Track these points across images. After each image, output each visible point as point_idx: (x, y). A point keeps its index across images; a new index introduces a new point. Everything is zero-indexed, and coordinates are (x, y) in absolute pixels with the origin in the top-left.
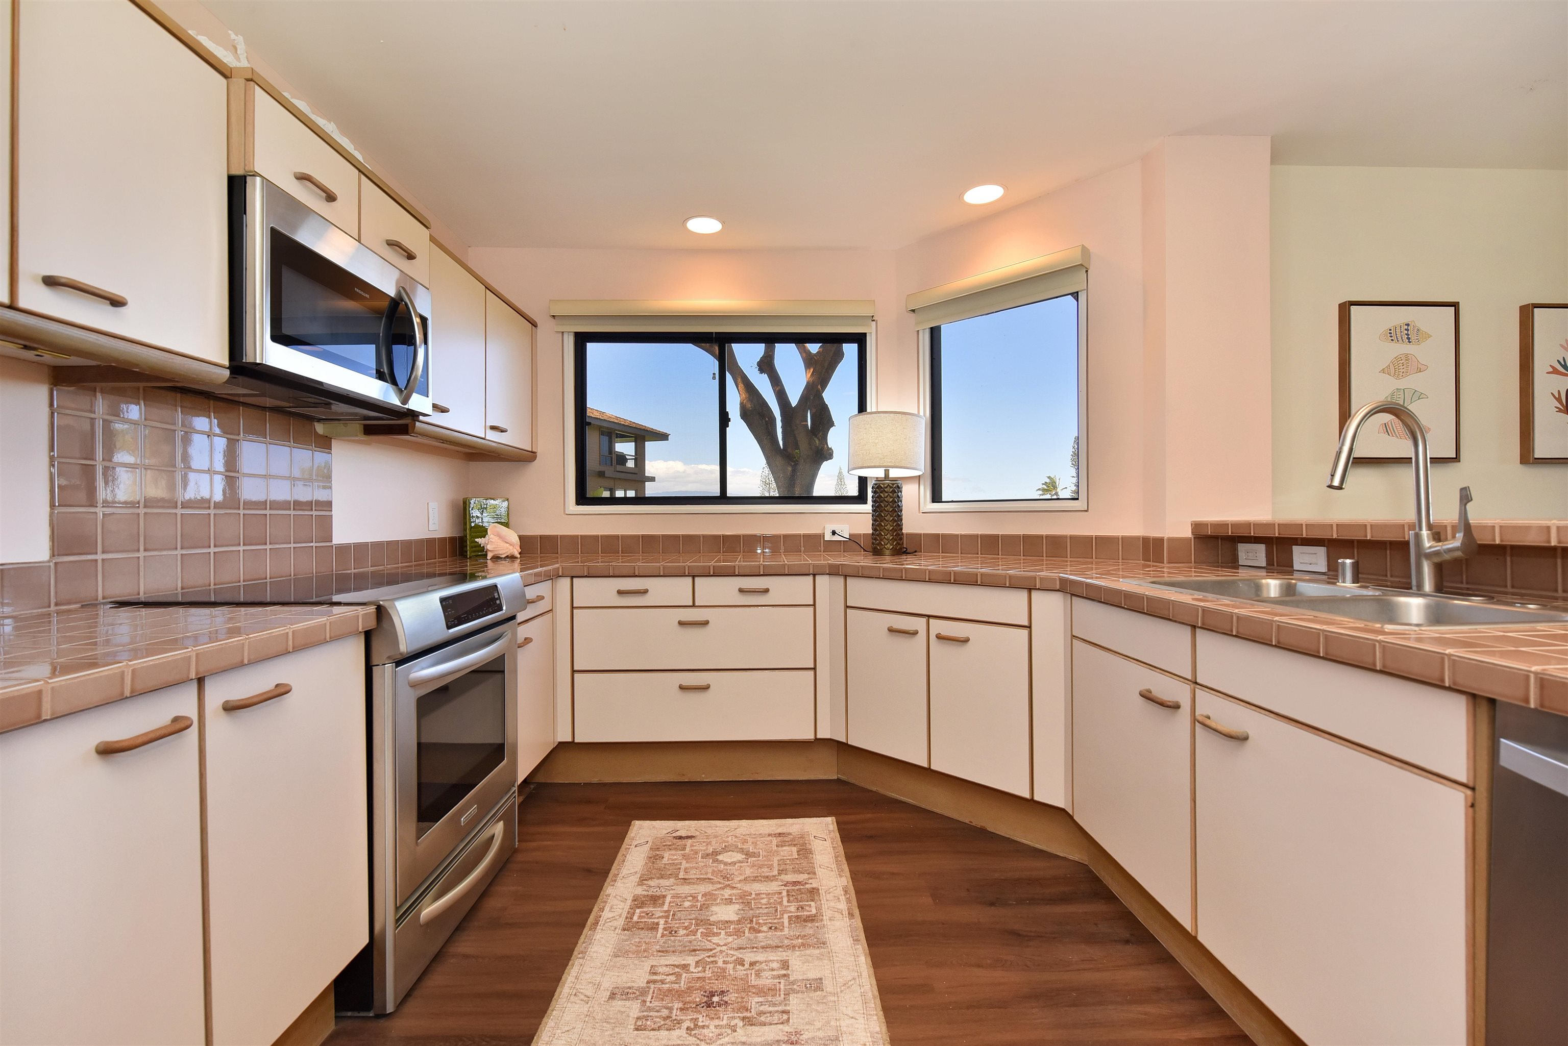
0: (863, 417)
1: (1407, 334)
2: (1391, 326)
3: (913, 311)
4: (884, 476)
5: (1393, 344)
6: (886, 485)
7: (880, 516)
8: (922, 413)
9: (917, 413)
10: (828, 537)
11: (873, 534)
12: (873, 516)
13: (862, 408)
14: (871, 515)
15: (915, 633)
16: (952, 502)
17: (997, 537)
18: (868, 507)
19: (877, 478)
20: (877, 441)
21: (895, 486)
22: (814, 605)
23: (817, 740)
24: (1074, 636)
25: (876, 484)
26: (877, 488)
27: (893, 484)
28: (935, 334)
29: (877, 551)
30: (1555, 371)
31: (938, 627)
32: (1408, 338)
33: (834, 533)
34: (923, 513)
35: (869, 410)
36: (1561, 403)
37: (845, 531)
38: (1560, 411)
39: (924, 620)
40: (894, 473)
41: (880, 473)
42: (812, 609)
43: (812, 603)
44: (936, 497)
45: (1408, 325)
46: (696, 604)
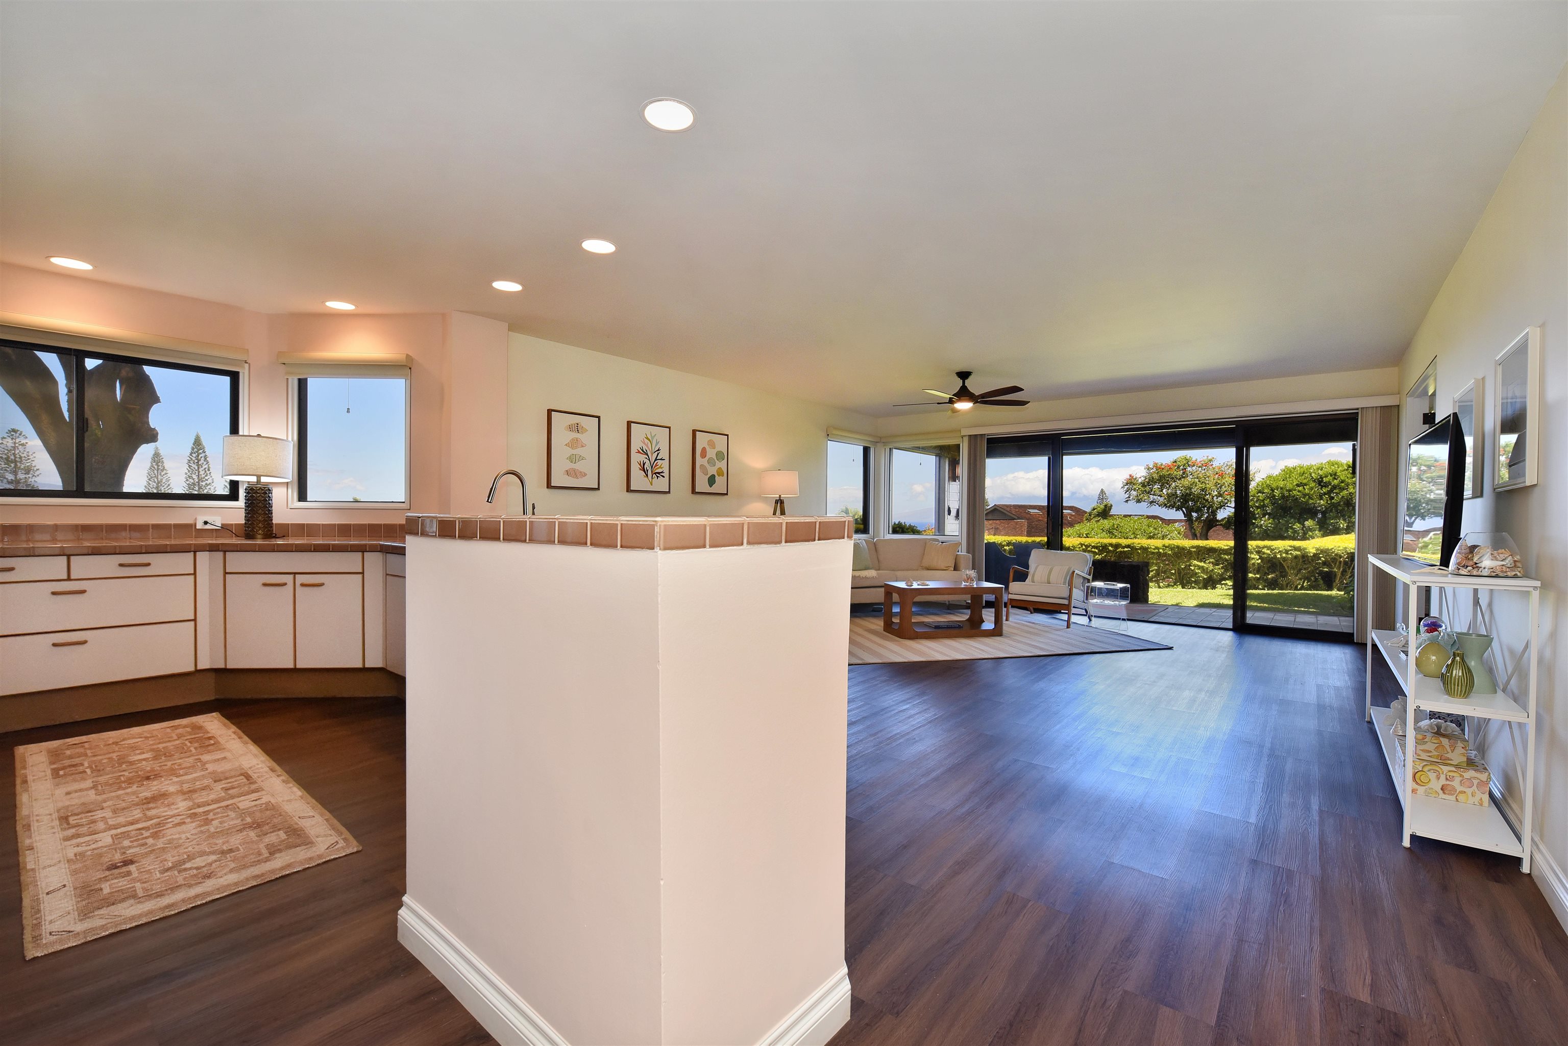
0: (235, 438)
1: (577, 428)
2: (569, 424)
3: (284, 364)
4: (256, 481)
5: (571, 433)
6: (258, 488)
7: (252, 510)
8: (290, 439)
9: (286, 439)
10: (200, 526)
11: (245, 523)
12: (246, 510)
13: (234, 429)
14: (244, 510)
15: (285, 584)
16: (316, 501)
17: (350, 525)
18: (241, 503)
19: (248, 482)
20: (251, 457)
21: (266, 489)
22: (195, 574)
23: (198, 671)
24: (388, 574)
25: (249, 487)
26: (250, 490)
27: (265, 488)
28: (302, 385)
29: (249, 536)
30: (639, 452)
31: (300, 579)
32: (578, 431)
33: (206, 523)
34: (290, 509)
35: (241, 433)
36: (641, 467)
37: (217, 521)
38: (640, 470)
39: (292, 576)
40: (264, 479)
41: (253, 479)
42: (193, 577)
43: (192, 572)
44: (302, 497)
45: (578, 424)
46: (72, 577)
